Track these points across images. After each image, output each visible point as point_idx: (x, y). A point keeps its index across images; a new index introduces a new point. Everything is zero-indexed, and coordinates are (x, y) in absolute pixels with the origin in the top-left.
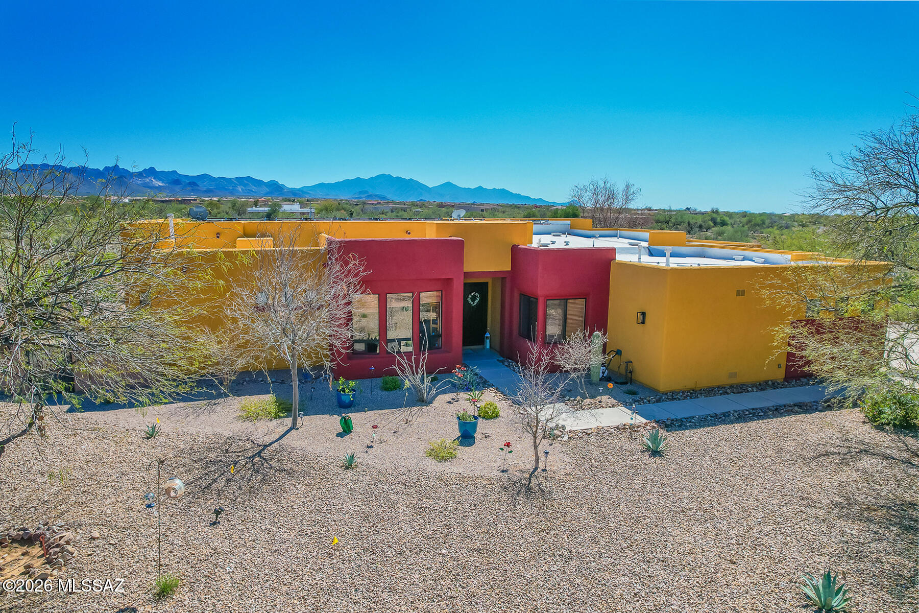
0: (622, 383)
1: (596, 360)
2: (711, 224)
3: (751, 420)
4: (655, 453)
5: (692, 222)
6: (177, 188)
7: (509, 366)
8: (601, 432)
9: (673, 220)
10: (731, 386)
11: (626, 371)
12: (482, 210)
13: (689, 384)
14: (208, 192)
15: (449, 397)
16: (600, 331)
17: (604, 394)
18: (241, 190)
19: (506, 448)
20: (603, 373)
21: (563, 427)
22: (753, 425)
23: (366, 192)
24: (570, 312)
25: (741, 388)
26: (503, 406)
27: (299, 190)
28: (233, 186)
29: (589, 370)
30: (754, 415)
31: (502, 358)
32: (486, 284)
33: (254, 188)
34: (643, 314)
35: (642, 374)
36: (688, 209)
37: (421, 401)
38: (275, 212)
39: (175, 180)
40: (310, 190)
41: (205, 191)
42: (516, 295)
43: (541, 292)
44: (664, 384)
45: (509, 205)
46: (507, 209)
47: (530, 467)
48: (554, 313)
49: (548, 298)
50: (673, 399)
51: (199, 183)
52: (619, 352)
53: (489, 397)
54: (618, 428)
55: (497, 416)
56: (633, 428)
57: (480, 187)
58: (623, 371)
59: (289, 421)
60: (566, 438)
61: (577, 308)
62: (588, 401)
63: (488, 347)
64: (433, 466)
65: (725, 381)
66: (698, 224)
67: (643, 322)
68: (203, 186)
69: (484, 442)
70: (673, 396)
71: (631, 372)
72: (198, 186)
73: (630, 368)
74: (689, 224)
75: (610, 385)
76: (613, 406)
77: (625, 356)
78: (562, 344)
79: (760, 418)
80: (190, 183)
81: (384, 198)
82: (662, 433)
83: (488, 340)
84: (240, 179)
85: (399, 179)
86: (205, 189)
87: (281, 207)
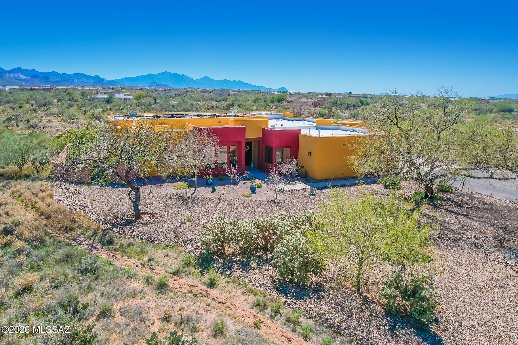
0: (304, 177)
1: (294, 169)
2: (360, 104)
3: (346, 187)
4: (312, 195)
5: (349, 103)
6: (36, 80)
7: (262, 173)
8: (296, 190)
9: (339, 102)
10: (342, 178)
11: (305, 173)
12: (229, 95)
13: (327, 177)
14: (56, 82)
15: (244, 182)
16: (295, 159)
17: (297, 180)
18: (76, 81)
19: (267, 193)
20: (297, 174)
21: (284, 189)
22: (345, 188)
23: (155, 82)
24: (284, 153)
25: (345, 178)
26: (263, 184)
27: (113, 81)
28: (72, 79)
29: (292, 173)
30: (347, 185)
31: (259, 170)
32: (251, 142)
33: (85, 80)
34: (311, 153)
35: (311, 174)
36: (350, 93)
37: (234, 183)
38: (111, 98)
39: (34, 75)
40: (120, 82)
41: (54, 82)
42: (264, 146)
43: (274, 146)
44: (318, 177)
45: (243, 91)
46: (244, 94)
47: (275, 198)
48: (278, 153)
49: (277, 147)
50: (321, 182)
51: (50, 77)
52: (302, 167)
53: (257, 182)
54: (301, 189)
55: (261, 187)
56: (306, 190)
57: (226, 80)
58: (304, 173)
59: (194, 189)
60: (285, 192)
61: (287, 151)
62: (291, 183)
63: (252, 166)
64: (245, 198)
65: (340, 176)
66: (353, 104)
67: (311, 156)
68: (53, 79)
69: (259, 193)
70: (320, 181)
71: (307, 173)
72: (49, 78)
73: (306, 172)
74: (348, 104)
75: (299, 177)
76: (300, 184)
77: (305, 168)
78: (282, 164)
79: (348, 186)
80: (44, 77)
81: (167, 86)
82: (315, 190)
83: (253, 164)
84: (76, 75)
85: (175, 75)
86: (54, 81)
87: (115, 95)
